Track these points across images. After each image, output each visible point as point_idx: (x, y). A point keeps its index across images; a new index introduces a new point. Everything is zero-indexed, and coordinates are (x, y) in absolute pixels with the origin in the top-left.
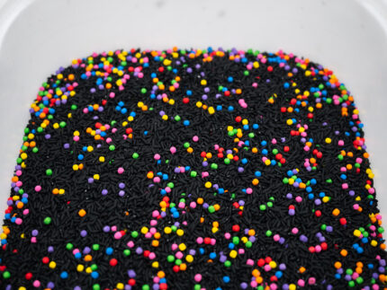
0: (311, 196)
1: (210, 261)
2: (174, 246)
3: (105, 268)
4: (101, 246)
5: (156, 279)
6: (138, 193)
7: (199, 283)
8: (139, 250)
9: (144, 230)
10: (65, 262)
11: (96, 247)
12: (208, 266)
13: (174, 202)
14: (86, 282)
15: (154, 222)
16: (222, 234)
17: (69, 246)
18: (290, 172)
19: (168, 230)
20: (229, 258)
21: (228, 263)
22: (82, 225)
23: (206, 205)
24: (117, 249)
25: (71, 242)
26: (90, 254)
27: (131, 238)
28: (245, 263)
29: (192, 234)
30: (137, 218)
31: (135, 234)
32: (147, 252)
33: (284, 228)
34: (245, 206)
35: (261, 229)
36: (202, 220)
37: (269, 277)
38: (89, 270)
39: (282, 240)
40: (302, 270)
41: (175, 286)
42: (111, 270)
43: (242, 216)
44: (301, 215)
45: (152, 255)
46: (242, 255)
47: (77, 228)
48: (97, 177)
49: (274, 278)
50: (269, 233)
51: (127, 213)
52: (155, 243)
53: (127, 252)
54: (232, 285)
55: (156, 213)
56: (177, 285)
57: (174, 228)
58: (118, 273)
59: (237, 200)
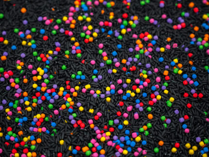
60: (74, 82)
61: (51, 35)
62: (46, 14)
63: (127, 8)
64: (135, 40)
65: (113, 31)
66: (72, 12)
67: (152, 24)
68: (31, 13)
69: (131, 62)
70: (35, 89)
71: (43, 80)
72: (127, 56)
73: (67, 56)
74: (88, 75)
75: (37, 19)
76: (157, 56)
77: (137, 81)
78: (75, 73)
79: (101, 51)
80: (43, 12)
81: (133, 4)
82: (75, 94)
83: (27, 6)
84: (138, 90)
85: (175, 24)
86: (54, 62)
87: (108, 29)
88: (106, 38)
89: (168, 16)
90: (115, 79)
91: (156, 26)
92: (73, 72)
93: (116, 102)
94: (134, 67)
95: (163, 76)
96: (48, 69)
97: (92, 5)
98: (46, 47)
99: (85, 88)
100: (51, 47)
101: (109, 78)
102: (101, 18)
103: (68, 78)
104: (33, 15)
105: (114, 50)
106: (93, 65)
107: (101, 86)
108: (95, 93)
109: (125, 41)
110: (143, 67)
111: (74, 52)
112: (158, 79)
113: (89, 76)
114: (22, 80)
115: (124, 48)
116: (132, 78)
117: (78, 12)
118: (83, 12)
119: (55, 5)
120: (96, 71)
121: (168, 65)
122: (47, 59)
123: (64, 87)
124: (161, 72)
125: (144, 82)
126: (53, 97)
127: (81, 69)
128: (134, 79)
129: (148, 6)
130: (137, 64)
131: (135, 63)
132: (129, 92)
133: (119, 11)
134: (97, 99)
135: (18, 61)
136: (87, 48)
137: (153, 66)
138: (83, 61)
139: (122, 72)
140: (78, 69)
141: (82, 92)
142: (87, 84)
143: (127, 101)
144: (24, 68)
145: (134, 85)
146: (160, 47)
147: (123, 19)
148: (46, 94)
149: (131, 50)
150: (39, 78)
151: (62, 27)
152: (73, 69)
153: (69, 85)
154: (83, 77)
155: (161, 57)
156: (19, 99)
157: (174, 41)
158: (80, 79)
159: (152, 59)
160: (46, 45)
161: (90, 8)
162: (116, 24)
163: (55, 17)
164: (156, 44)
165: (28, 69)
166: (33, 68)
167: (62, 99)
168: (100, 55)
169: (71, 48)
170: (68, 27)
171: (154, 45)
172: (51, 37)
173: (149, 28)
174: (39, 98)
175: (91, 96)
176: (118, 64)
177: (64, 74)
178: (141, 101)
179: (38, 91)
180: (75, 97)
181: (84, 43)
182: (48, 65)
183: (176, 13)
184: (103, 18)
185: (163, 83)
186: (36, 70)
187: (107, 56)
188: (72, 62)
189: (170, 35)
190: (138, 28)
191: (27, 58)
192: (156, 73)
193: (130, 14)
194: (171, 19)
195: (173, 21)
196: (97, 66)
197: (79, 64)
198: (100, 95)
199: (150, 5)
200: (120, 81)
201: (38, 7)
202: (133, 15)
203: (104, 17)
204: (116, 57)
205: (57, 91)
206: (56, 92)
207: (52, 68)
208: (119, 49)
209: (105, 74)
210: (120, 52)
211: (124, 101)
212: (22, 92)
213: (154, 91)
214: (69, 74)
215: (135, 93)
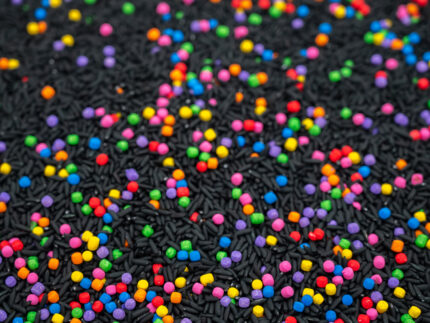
0: (411, 59)
1: (255, 155)
2: (197, 134)
3: (89, 169)
4: (81, 138)
5: (171, 182)
6: (136, 61)
7: (239, 187)
8: (142, 141)
9: (149, 112)
10: (26, 164)
11: (73, 139)
12: (252, 162)
13: (194, 72)
14: (60, 190)
15: (163, 102)
16: (272, 116)
17: (30, 140)
18: (375, 25)
19: (185, 112)
20: (284, 151)
21: (283, 158)
22: (48, 109)
23: (244, 76)
24: (106, 141)
25: (33, 135)
26: (64, 149)
27: (128, 125)
28: (310, 156)
29: (224, 117)
30: (136, 96)
31: (134, 118)
32: (154, 144)
33: (369, 105)
34: (307, 76)
35: (333, 109)
36: (239, 97)
37: (348, 175)
38: (63, 173)
39: (368, 123)
40: (401, 164)
41: (201, 192)
42: (99, 171)
43: (303, 90)
44: (396, 87)
45: (163, 148)
46: (306, 147)
47: (41, 115)
48: (68, 40)
49: (356, 176)
50: (346, 112)
51: (119, 90)
52: (167, 131)
53: (123, 145)
54: (290, 189)
55: (165, 89)
56: (205, 190)
57: (196, 108)
58: (110, 176)
59: (294, 66)
60: (172, 268)
61: (117, 152)
62: (103, 101)
63: (299, 87)
64: (319, 164)
65: (266, 142)
66: (166, 96)
67: (360, 127)
68: (67, 100)
69: (311, 219)
70: (78, 284)
71: (96, 261)
72: (302, 205)
73: (155, 204)
74: (206, 251)
75: (80, 113)
76: (375, 205)
77: (329, 265)
78: (176, 246)
79: (236, 192)
80: (96, 98)
81: (312, 78)
82: (176, 297)
83: (57, 83)
84: (331, 288)
85: (415, 128)
86: (124, 217)
87: (252, 137)
88: (248, 160)
89: (398, 109)
90: (273, 261)
91: (367, 131)
92: (171, 243)
93: (278, 318)
94: (319, 232)
95: (391, 254)
96: (107, 234)
97: (213, 81)
98: (102, 181)
99: (199, 281)
100: (116, 182)
101: (259, 258)
102: (236, 112)
103: (156, 256)
104: (72, 103)
105: (269, 189)
106: (218, 226)
107: (240, 278)
108: (226, 294)
109: (296, 166)
110: (342, 231)
111: (171, 193)
112: (380, 260)
113: (209, 253)
114: (43, 261)
115: (293, 185)
116: (316, 258)
117: (178, 97)
118: (191, 97)
119: (124, 81)
120: (225, 241)
121: (401, 226)
122: (106, 210)
123: (148, 279)
124: (387, 243)
125: (344, 266)
126: (121, 305)
127: (190, 236)
128: (320, 260)
129: (348, 83)
130: (326, 223)
131: (320, 220)
132: (308, 292)
133: (279, 94)
134: (231, 311)
135: (36, 216)
136: (204, 183)
137: (365, 227)
138: (195, 217)
139: (290, 242)
140: (182, 234)
141: (192, 292)
142: (205, 271)
143: (304, 314)
144: (51, 231)
145: (319, 275)
146: (381, 182)
147: (289, 114)
148: (104, 298)
149: (310, 188)
150: (87, 256)
151: (142, 133)
152: (170, 234)
153: (162, 274)
154: (196, 255)
155: (383, 206)
156: (37, 308)
157: (413, 168)
158: (189, 260)
159: (362, 211)
160: (102, 177)
161: (210, 87)
162: (273, 126)
163: (124, 108)
164: (371, 174)
165: (61, 235)
166: (72, 233)
167: (143, 310)
168: (235, 200)
169: (164, 183)
170: (157, 132)
171: (365, 179)
172: (115, 157)
173: (353, 138)
174: (88, 305)
175: (215, 302)
176: (279, 223)
177: (149, 246)
178: (338, 316)
179: (83, 290)
180: (175, 305)
181: (195, 173)
182: (109, 225)
183: (417, 100)
184: (240, 112)
185: (392, 270)
186: (79, 237)
187: (251, 204)
188: (168, 218)
189: (404, 155)
190: (325, 137)
191: (57, 207)
192: (374, 246)
193: (305, 103)
194: (405, 113)
195: (410, 119)
196: (230, 229)
197: (185, 223)
198: (237, 301)
199: (353, 83)
200: (285, 265)
201: (81, 85)
202: (313, 105)
203: (244, 110)
204: (273, 205)
205: (130, 289)
206: (128, 292)
207: (119, 232)
208: (281, 187)
209: (247, 248)
210: (284, 193)
211: (296, 314)
212: (45, 292)
213: (370, 291)
214: (160, 248)
215: (324, 294)
